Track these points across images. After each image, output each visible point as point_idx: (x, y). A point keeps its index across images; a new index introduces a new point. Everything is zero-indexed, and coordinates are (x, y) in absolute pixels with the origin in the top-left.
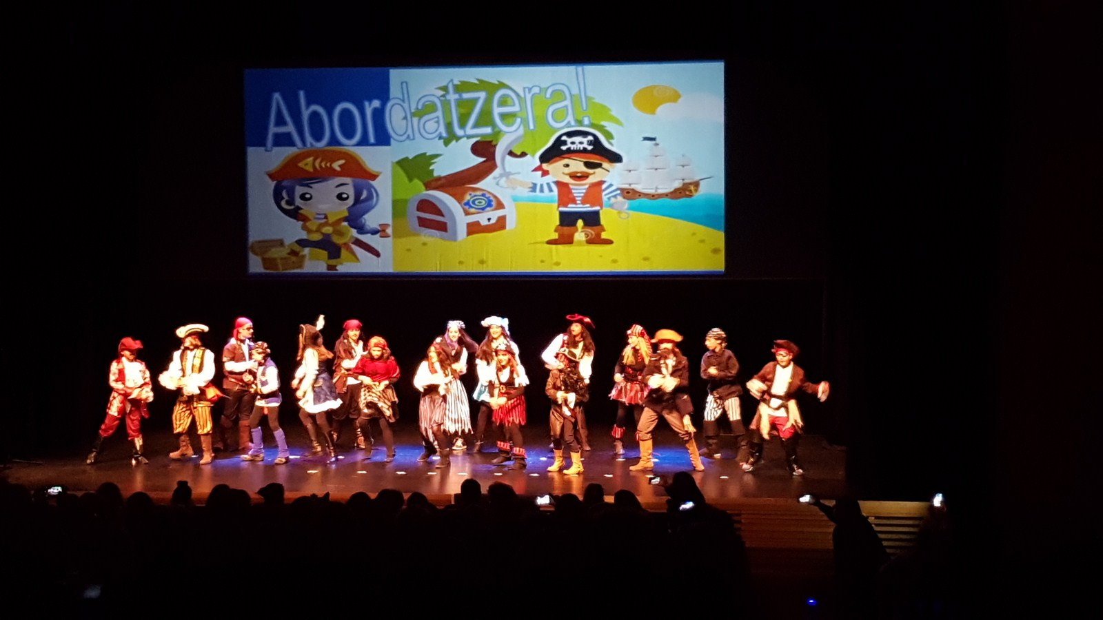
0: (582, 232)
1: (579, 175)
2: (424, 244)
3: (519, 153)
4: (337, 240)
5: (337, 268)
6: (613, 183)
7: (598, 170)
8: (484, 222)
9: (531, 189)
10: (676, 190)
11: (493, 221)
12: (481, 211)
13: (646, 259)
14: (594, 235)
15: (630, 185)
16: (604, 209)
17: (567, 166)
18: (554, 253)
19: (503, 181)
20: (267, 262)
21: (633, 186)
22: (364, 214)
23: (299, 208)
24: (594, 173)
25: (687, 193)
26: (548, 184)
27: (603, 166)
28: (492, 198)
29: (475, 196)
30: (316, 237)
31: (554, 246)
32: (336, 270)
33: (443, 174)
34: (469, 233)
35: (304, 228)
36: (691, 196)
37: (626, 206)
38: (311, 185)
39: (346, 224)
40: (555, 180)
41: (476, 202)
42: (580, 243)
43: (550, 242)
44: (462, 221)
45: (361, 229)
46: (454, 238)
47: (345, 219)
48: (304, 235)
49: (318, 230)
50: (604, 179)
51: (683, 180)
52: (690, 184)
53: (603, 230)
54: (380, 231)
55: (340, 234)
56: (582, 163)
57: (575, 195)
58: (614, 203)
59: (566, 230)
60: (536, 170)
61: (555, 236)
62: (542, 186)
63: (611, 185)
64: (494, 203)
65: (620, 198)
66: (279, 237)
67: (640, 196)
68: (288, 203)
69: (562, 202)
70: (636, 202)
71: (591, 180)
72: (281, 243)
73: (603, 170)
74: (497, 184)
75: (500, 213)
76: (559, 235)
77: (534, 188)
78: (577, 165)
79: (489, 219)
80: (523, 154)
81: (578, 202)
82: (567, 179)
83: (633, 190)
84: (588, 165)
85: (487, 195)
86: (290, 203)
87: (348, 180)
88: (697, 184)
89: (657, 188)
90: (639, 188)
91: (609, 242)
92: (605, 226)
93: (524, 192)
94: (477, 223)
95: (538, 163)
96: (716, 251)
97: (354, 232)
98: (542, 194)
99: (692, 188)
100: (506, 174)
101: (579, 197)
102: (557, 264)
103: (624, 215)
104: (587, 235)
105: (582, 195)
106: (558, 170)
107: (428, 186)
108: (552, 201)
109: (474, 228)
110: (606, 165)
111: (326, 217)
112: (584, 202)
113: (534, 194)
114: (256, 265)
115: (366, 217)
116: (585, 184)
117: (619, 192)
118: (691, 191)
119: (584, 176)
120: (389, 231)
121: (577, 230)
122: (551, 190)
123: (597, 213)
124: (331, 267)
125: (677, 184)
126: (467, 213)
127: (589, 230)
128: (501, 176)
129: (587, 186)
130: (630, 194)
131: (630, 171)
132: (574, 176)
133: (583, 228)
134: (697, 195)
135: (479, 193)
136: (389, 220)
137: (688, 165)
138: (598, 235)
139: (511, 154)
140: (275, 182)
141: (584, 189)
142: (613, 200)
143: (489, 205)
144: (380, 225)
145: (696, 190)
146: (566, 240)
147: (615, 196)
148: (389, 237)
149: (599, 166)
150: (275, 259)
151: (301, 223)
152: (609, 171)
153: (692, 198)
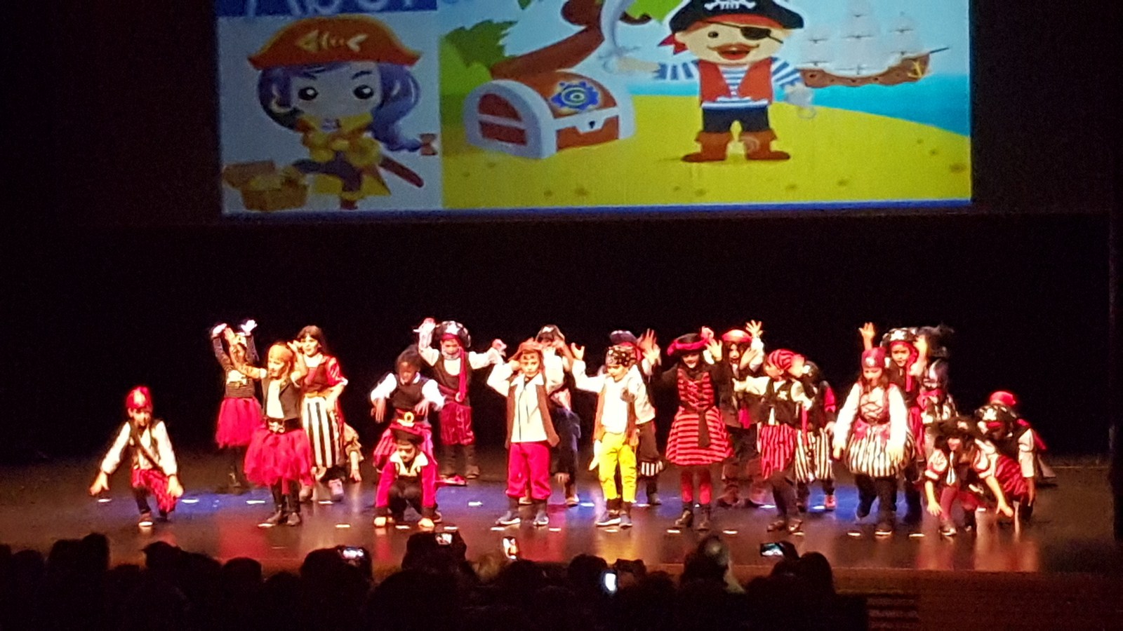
0: (740, 141)
1: (734, 49)
2: (492, 165)
3: (637, 17)
4: (357, 161)
5: (358, 204)
6: (789, 61)
7: (764, 42)
8: (584, 129)
9: (656, 75)
10: (891, 71)
11: (598, 127)
12: (578, 110)
13: (842, 183)
14: (758, 147)
15: (815, 63)
16: (775, 102)
17: (715, 35)
18: (695, 175)
19: (614, 61)
20: (250, 197)
21: (820, 66)
22: (398, 118)
23: (296, 111)
24: (758, 46)
25: (910, 75)
26: (685, 65)
27: (771, 35)
28: (595, 90)
29: (569, 86)
30: (324, 156)
31: (695, 165)
32: (356, 208)
33: (519, 53)
34: (560, 147)
35: (305, 142)
36: (915, 80)
37: (809, 99)
38: (316, 75)
39: (368, 135)
40: (696, 58)
41: (572, 96)
42: (736, 159)
43: (689, 158)
44: (549, 126)
45: (393, 143)
46: (537, 154)
47: (369, 128)
48: (305, 154)
49: (326, 147)
50: (773, 55)
51: (903, 53)
52: (915, 60)
53: (774, 137)
54: (423, 145)
55: (363, 151)
56: (738, 31)
57: (728, 81)
58: (792, 93)
59: (714, 138)
60: (664, 43)
61: (697, 148)
62: (674, 68)
63: (785, 65)
64: (599, 97)
65: (800, 86)
66: (267, 158)
67: (832, 81)
68: (281, 104)
69: (706, 94)
70: (826, 91)
71: (753, 57)
72: (269, 167)
73: (772, 40)
74: (605, 66)
75: (609, 113)
76: (704, 147)
77: (661, 72)
78: (731, 34)
79: (592, 124)
80: (645, 19)
81: (733, 93)
82: (715, 57)
83: (822, 72)
84: (748, 33)
85: (589, 85)
86: (284, 103)
87: (370, 65)
88: (924, 60)
89: (859, 68)
90: (829, 67)
91: (783, 156)
92: (778, 133)
93: (647, 78)
94: (573, 130)
95: (668, 32)
96: (956, 168)
97: (381, 147)
98: (675, 82)
99: (917, 66)
100: (618, 51)
101: (734, 85)
102: (701, 193)
103: (807, 112)
104: (747, 146)
105: (739, 81)
106: (700, 43)
107: (496, 72)
108: (691, 93)
109: (568, 139)
110: (776, 32)
111: (338, 126)
112: (742, 92)
113: (661, 81)
114: (233, 203)
115: (401, 123)
116: (744, 64)
117: (798, 75)
118: (915, 72)
119: (743, 51)
120: (436, 145)
121: (730, 139)
122: (689, 75)
123: (763, 111)
124: (348, 204)
125: (893, 61)
126: (557, 115)
127: (750, 138)
128: (610, 54)
129: (746, 68)
130: (816, 79)
131: (815, 41)
132: (725, 51)
133: (741, 135)
134: (924, 79)
135: (575, 82)
136: (435, 129)
137: (908, 30)
138: (765, 146)
139: (626, 18)
140: (260, 72)
141: (741, 72)
142: (788, 89)
143: (592, 99)
144: (422, 136)
145: (923, 71)
146: (713, 153)
147: (792, 83)
148: (434, 154)
149: (765, 34)
150: (261, 193)
151: (301, 135)
152: (781, 42)
153: (919, 83)
